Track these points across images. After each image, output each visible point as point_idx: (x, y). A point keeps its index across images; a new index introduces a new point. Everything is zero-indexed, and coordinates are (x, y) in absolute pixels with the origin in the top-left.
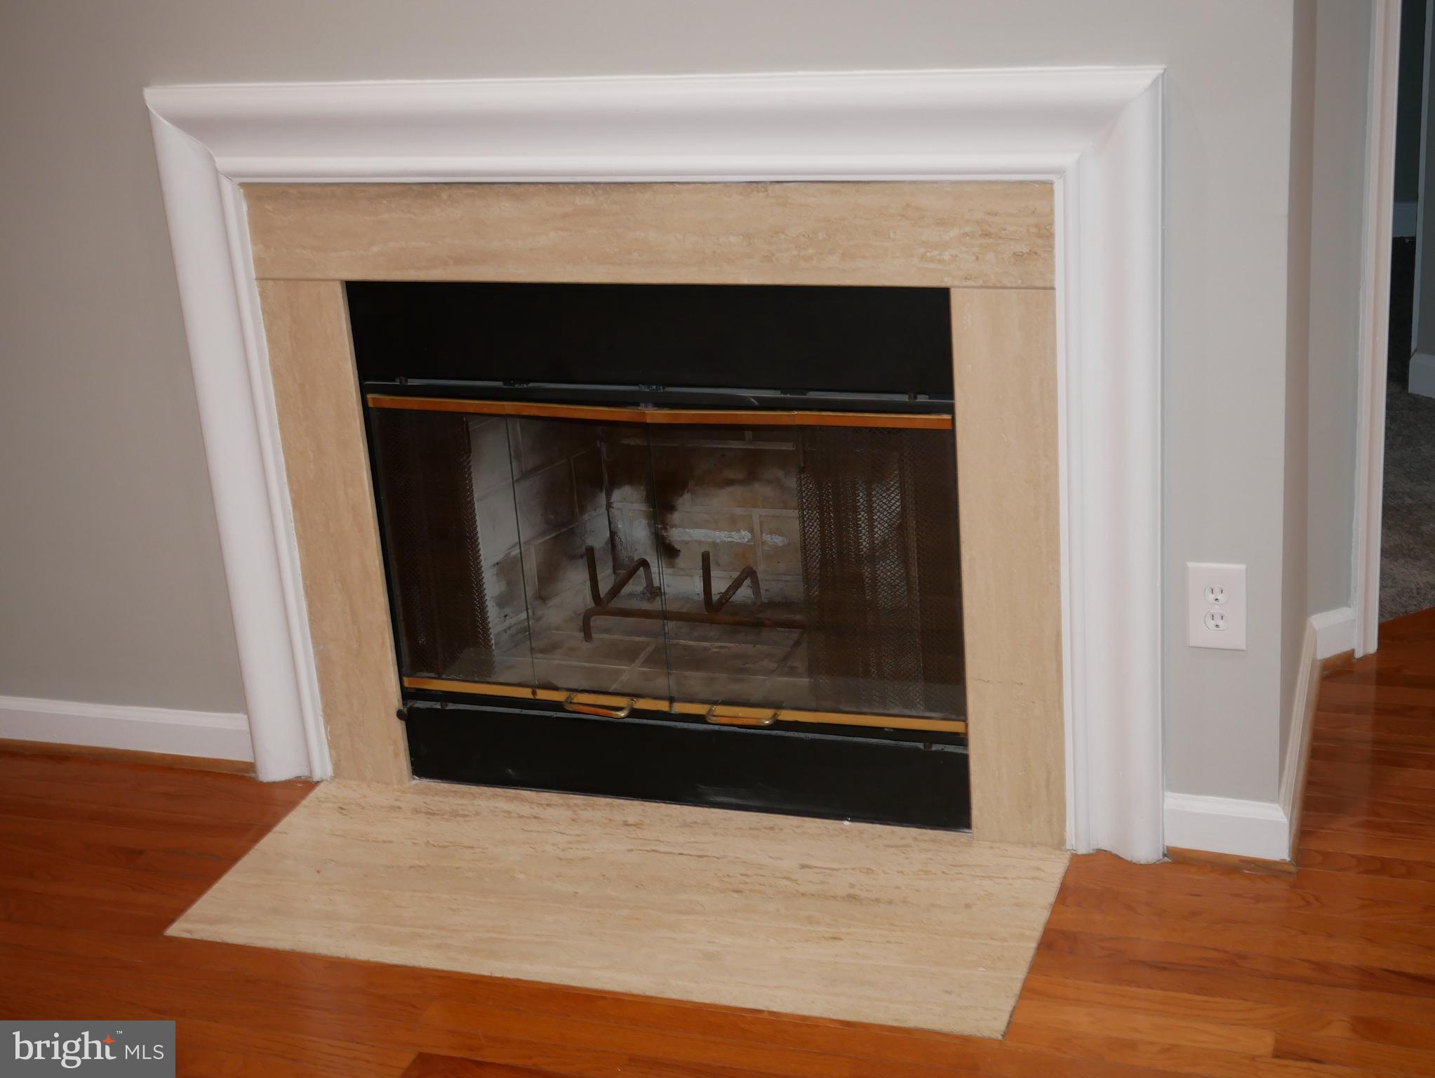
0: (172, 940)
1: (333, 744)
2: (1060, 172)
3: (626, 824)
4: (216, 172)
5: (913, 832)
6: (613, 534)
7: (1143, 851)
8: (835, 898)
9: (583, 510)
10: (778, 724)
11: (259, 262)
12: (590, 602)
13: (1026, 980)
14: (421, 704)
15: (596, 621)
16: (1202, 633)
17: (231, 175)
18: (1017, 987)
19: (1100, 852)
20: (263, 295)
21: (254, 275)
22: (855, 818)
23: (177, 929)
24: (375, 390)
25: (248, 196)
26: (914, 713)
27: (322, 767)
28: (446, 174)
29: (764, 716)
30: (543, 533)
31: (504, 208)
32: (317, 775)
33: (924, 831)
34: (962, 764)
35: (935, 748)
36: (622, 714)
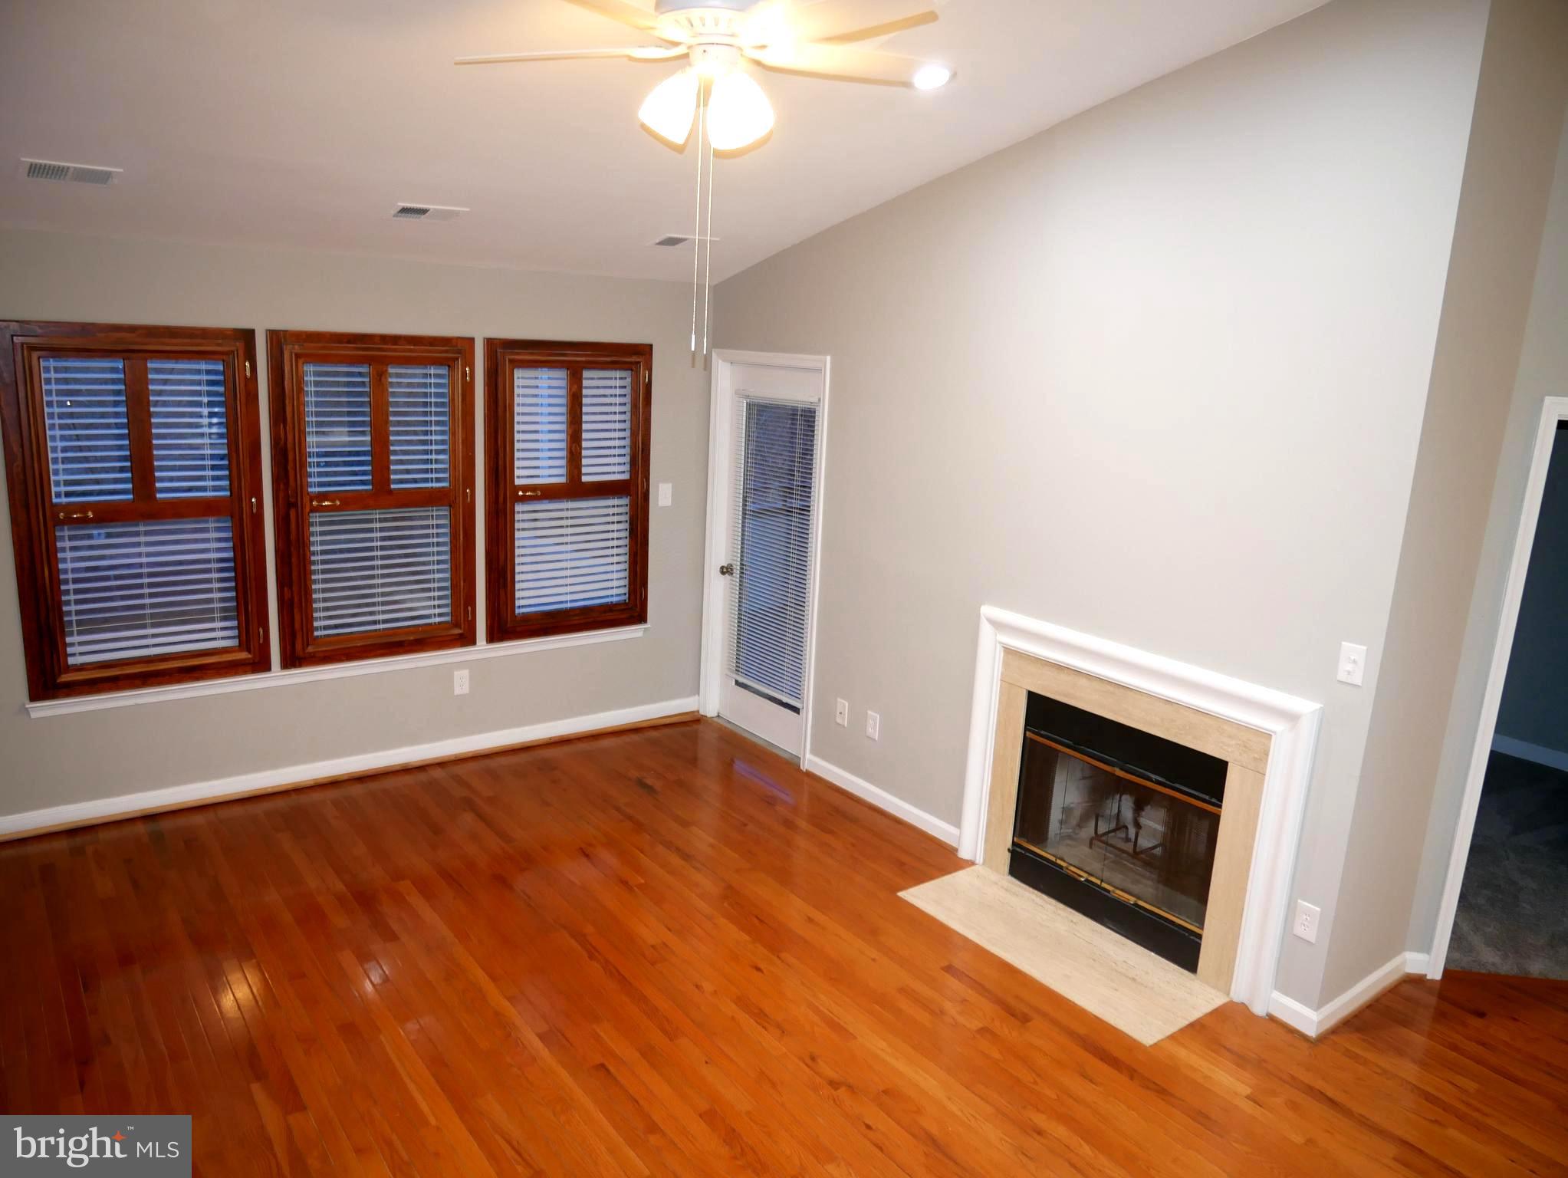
0: (900, 899)
1: (986, 851)
2: (1275, 732)
3: (1072, 921)
4: (996, 641)
5: (1176, 967)
6: (1119, 811)
7: (1259, 1009)
8: (1127, 977)
9: (1107, 798)
10: (1136, 905)
11: (1002, 674)
12: (1093, 834)
13: (1175, 1033)
14: (1018, 849)
15: (1095, 842)
16: (1299, 930)
17: (1000, 643)
18: (1169, 1033)
19: (1243, 1003)
20: (1001, 686)
21: (999, 678)
22: (1156, 953)
23: (901, 894)
24: (1030, 731)
25: (1004, 651)
26: (1189, 921)
27: (979, 859)
28: (1068, 665)
29: (1132, 900)
30: (1087, 802)
31: (1083, 681)
32: (977, 862)
33: (1180, 968)
34: (1199, 946)
35: (1192, 937)
36: (1083, 879)
